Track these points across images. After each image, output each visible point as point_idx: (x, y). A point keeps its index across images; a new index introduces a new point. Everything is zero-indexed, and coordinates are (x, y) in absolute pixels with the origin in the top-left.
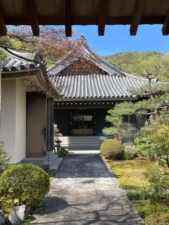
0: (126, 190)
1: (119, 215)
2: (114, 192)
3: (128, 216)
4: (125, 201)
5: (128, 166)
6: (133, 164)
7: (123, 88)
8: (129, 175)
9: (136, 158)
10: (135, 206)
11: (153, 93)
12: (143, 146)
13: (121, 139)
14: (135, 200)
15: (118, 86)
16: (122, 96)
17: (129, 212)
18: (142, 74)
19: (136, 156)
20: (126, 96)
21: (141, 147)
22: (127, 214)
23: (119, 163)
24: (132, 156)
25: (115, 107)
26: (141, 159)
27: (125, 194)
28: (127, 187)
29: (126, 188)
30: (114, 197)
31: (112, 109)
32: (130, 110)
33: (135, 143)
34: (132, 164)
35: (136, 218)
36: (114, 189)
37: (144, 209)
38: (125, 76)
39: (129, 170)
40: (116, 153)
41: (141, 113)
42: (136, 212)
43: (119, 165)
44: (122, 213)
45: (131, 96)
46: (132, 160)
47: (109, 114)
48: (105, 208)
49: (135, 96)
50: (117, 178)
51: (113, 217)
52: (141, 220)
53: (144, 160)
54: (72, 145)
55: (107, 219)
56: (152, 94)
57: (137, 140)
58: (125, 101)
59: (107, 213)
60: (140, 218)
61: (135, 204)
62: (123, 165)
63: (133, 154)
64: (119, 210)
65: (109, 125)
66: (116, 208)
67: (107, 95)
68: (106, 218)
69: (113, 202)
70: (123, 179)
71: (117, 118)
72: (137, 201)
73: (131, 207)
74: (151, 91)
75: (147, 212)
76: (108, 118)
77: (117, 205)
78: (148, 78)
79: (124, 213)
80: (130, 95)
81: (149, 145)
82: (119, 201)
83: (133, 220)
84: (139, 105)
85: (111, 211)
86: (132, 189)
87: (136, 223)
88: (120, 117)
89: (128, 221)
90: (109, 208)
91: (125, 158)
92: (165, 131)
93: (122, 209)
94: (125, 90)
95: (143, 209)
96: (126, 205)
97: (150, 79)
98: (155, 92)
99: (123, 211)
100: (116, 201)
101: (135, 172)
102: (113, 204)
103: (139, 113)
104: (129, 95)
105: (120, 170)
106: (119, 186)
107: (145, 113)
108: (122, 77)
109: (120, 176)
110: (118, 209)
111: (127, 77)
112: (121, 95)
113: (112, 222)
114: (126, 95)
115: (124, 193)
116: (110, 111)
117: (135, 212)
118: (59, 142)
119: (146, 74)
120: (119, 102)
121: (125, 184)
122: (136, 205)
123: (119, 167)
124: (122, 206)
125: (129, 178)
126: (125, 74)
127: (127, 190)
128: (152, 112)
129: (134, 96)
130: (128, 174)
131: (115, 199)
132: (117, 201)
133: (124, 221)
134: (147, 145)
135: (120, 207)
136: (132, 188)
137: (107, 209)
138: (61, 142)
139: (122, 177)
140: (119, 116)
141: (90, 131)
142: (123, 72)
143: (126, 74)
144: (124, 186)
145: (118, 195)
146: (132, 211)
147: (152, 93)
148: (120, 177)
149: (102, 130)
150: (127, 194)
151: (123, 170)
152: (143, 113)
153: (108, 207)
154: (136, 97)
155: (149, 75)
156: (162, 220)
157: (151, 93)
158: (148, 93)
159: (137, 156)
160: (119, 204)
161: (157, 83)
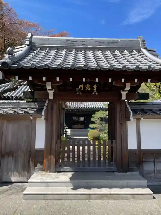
25: (96, 113)
31: (95, 114)
47: (93, 117)
54: (72, 134)
58: (102, 110)
65: (93, 123)
67: (95, 107)
71: (97, 119)
76: (92, 119)
88: (99, 118)
104: (104, 107)
112: (100, 107)
114: (102, 107)
116: (93, 116)
118: (66, 131)
120: (99, 110)
129: (106, 107)
138: (67, 131)
141: (83, 126)
149: (89, 125)
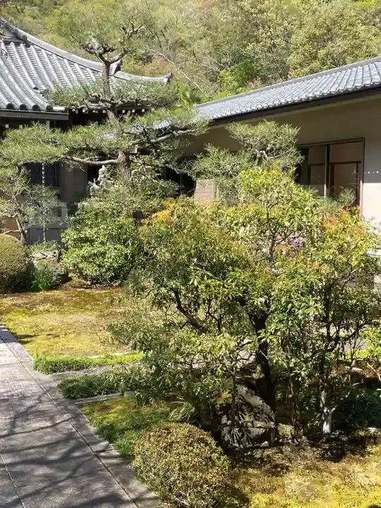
0: (54, 374)
1: (47, 442)
2: (21, 383)
3: (73, 443)
4: (59, 404)
5: (46, 307)
6: (60, 300)
7: (22, 80)
8: (54, 332)
9: (67, 284)
10: (87, 414)
11: (116, 104)
12: (86, 250)
13: (23, 232)
14: (82, 397)
15: (7, 71)
16: (23, 107)
17: (74, 430)
18: (85, 47)
19: (65, 278)
20: (36, 107)
21: (82, 252)
22: (70, 436)
23: (20, 301)
24: (54, 278)
26: (79, 287)
27: (55, 385)
28: (56, 365)
29: (53, 368)
30: (24, 397)
32: (50, 148)
33: (64, 244)
34: (58, 302)
35: (95, 443)
36: (19, 375)
37: (111, 417)
38: (27, 45)
39: (52, 320)
40: (12, 273)
41: (82, 160)
42: (93, 429)
43: (19, 306)
44: (55, 437)
45: (49, 109)
46: (55, 289)
48: (5, 430)
49: (62, 108)
50: (23, 343)
51: (32, 451)
52: (107, 447)
53: (87, 288)
55: (17, 459)
56: (113, 107)
57: (70, 235)
58: (36, 120)
59: (14, 442)
60: (106, 443)
61: (84, 409)
62: (34, 305)
63: (59, 275)
64: (45, 430)
66: (38, 425)
68: (14, 456)
69: (26, 412)
70: (40, 344)
72: (90, 400)
73: (76, 417)
74: (112, 100)
75: (120, 426)
77: (37, 416)
78: (103, 59)
79: (59, 436)
80: (46, 105)
81: (102, 250)
82: (42, 407)
83: (88, 450)
84: (77, 136)
85: (24, 437)
86: (69, 369)
87: (97, 457)
88: (20, 168)
89: (76, 454)
90: (17, 430)
91: (37, 285)
92: (175, 217)
93: (54, 425)
94: (30, 86)
95: (107, 420)
96: (62, 414)
97: (108, 64)
98: (120, 103)
99: (57, 431)
100: (31, 407)
101: (71, 322)
102: (26, 415)
103: (75, 158)
104: (44, 104)
105: (26, 319)
106: (32, 363)
107: (91, 160)
108: (17, 44)
109: (31, 336)
110: (42, 428)
111: (31, 46)
112: (20, 104)
113: (33, 466)
114: (33, 104)
115: (49, 382)
117: (88, 429)
119: (96, 47)
120: (14, 123)
121: (48, 358)
122: (87, 411)
123: (24, 312)
124: (52, 418)
125: (57, 339)
126: (25, 37)
127: (58, 374)
128: (110, 158)
129: (56, 108)
130: (51, 330)
131: (29, 403)
132: (35, 406)
133: (66, 457)
134: (98, 248)
135: (46, 421)
136: (69, 366)
137: (12, 433)
139: (38, 340)
140: (16, 165)
142: (20, 31)
143: (30, 38)
144: (48, 363)
145: (35, 389)
146: (80, 427)
147: (114, 105)
148: (29, 339)
150: (60, 386)
151: (38, 320)
152: (86, 160)
153: (14, 427)
154: (62, 111)
155: (105, 51)
156: (178, 443)
157: (109, 105)
158: (101, 104)
159: (70, 279)
160: (42, 414)
161: (116, 75)
